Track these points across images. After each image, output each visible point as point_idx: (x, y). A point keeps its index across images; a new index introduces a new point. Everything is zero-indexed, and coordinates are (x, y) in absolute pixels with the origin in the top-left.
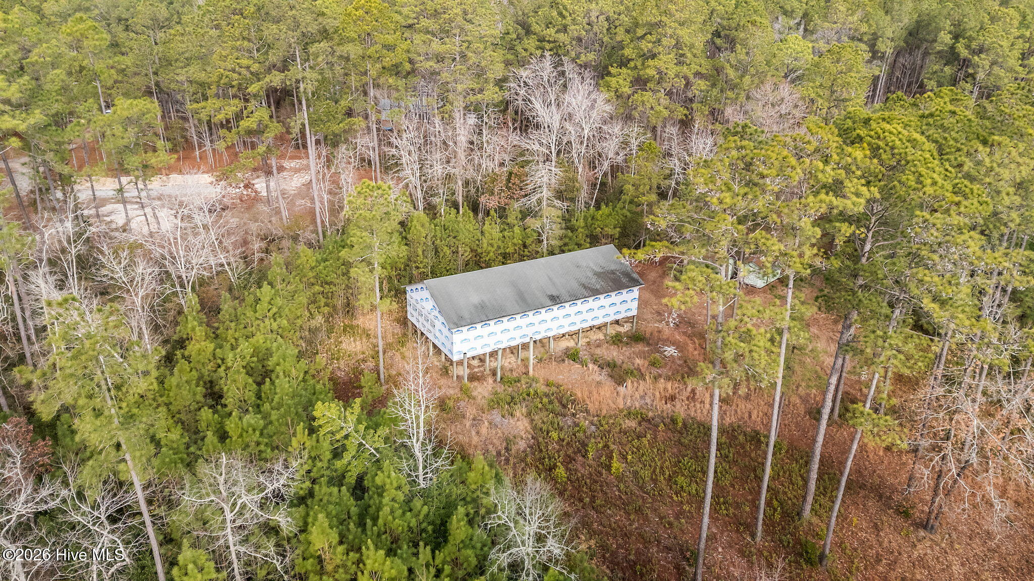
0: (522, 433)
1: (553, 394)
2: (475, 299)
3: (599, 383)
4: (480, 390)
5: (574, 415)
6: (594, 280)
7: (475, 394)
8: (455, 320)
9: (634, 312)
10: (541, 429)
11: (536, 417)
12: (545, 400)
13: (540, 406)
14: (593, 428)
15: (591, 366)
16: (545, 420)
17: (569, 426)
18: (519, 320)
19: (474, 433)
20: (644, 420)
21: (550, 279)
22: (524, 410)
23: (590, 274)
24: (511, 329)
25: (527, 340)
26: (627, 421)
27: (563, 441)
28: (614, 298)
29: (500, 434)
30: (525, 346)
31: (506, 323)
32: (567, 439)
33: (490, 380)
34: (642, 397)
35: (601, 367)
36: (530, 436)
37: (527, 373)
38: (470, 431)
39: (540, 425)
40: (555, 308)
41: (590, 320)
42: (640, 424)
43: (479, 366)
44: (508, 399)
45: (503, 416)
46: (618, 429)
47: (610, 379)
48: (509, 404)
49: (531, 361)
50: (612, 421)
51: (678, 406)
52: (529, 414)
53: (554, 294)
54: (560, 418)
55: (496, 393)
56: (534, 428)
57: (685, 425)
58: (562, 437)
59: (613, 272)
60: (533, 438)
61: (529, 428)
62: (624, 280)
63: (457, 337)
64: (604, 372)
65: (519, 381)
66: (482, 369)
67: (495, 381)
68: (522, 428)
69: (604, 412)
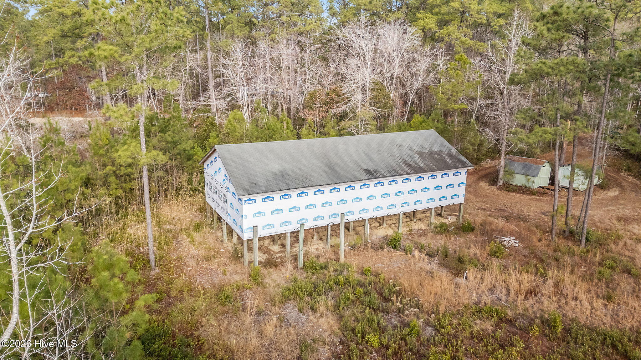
0: (326, 336)
1: (370, 284)
2: (275, 167)
3: (431, 274)
4: (275, 276)
5: (400, 311)
6: (416, 159)
7: (267, 281)
8: (247, 187)
9: (461, 200)
10: (353, 330)
11: (347, 313)
12: (359, 290)
13: (352, 297)
14: (430, 329)
15: (417, 253)
16: (360, 316)
17: (395, 327)
18: (328, 195)
19: (254, 333)
20: (502, 320)
21: (366, 154)
22: (330, 302)
23: (411, 153)
24: (319, 204)
25: (337, 220)
26: (478, 321)
27: (387, 348)
28: (440, 179)
29: (294, 337)
30: (336, 228)
31: (312, 197)
32: (393, 347)
33: (290, 267)
34: (492, 290)
35: (430, 255)
36: (337, 340)
37: (337, 260)
38: (249, 331)
39: (352, 323)
40: (372, 183)
41: (412, 204)
42: (497, 325)
43: (279, 252)
44: (309, 287)
45: (301, 310)
46: (467, 333)
47: (442, 269)
48: (310, 295)
49: (343, 247)
50: (455, 321)
51: (546, 303)
52: (337, 307)
53: (370, 168)
54: (381, 314)
55: (295, 280)
56: (344, 328)
57: (568, 331)
58: (385, 342)
59: (436, 153)
60: (341, 342)
61: (336, 328)
62: (450, 161)
63: (248, 209)
64: (436, 260)
65: (326, 267)
66: (283, 254)
67: (296, 267)
68: (325, 327)
69: (442, 309)
